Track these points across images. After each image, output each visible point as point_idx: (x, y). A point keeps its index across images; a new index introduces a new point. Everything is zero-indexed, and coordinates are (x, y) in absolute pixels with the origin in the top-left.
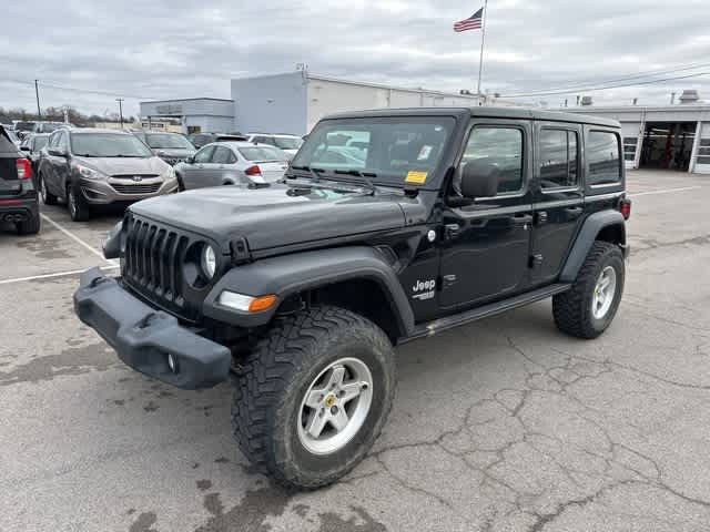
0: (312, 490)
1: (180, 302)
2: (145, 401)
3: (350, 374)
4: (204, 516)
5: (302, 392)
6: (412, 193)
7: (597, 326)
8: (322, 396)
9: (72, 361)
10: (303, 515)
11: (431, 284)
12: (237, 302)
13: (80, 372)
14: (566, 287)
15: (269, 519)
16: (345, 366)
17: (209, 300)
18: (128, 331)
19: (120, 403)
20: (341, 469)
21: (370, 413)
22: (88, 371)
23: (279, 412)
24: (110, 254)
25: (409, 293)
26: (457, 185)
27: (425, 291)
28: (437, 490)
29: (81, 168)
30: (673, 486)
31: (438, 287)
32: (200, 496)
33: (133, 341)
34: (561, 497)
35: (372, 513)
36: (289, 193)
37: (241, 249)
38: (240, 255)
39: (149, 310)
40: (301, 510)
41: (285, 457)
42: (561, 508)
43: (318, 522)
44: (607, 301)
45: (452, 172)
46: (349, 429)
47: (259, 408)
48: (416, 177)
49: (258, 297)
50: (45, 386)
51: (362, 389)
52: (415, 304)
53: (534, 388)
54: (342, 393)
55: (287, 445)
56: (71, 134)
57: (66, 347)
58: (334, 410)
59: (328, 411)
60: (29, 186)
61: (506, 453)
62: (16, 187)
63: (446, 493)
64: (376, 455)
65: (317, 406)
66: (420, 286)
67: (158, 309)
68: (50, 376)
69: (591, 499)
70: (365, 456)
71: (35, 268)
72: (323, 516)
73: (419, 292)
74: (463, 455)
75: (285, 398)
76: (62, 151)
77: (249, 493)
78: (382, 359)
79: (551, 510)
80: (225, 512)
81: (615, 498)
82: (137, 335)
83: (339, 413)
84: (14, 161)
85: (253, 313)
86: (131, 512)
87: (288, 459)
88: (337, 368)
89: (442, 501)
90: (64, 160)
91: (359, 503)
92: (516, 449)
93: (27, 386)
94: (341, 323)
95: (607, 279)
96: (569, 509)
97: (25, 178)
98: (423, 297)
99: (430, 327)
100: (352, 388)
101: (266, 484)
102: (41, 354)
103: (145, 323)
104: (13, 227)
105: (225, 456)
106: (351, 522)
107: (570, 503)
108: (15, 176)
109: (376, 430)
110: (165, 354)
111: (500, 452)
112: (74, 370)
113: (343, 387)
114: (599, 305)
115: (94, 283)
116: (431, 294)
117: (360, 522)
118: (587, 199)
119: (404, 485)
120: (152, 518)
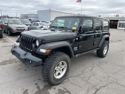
0: (56, 85)
1: (32, 51)
2: (25, 69)
3: (63, 64)
4: (37, 90)
6: (74, 31)
7: (104, 55)
8: (58, 68)
9: (10, 61)
10: (55, 89)
11: (77, 48)
13: (12, 63)
14: (99, 48)
15: (49, 90)
16: (62, 63)
17: (38, 50)
18: (22, 56)
19: (20, 69)
20: (61, 81)
22: (13, 63)
23: (51, 71)
24: (17, 42)
25: (73, 49)
26: (82, 30)
28: (78, 85)
29: (10, 26)
30: (119, 83)
31: (78, 48)
32: (36, 86)
33: (23, 58)
34: (100, 85)
35: (67, 89)
36: (51, 31)
37: (44, 41)
41: (52, 79)
42: (101, 88)
43: (58, 91)
44: (106, 51)
45: (81, 27)
46: (63, 74)
47: (47, 71)
48: (74, 28)
49: (47, 50)
50: (5, 66)
51: (65, 67)
52: (74, 51)
54: (61, 67)
55: (52, 77)
56: (8, 20)
58: (60, 71)
59: (59, 71)
60: (1, 29)
61: (90, 78)
63: (80, 85)
64: (67, 78)
65: (57, 70)
66: (75, 48)
67: (27, 52)
68: (6, 64)
69: (105, 86)
70: (65, 79)
71: (2, 44)
74: (82, 78)
75: (52, 69)
77: (45, 86)
78: (69, 61)
79: (99, 88)
80: (41, 89)
81: (110, 86)
82: (24, 57)
85: (46, 53)
86: (23, 89)
87: (52, 80)
89: (79, 87)
90: (7, 25)
91: (65, 87)
92: (92, 77)
93: (2, 66)
95: (106, 47)
96: (102, 88)
98: (75, 50)
99: (76, 55)
100: (63, 67)
101: (48, 84)
102: (4, 60)
103: (25, 55)
106: (64, 90)
107: (102, 87)
109: (67, 74)
110: (29, 60)
111: (89, 78)
112: (11, 63)
113: (62, 66)
114: (105, 52)
115: (15, 47)
116: (77, 50)
117: (65, 91)
118: (103, 33)
119: (73, 84)
120: (27, 90)
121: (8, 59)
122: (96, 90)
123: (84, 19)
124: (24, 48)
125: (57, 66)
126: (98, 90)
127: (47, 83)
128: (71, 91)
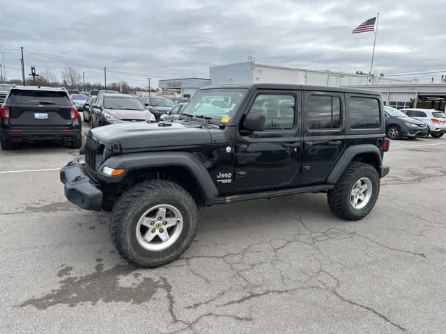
2: (92, 225)
6: (222, 127)
8: (154, 223)
11: (230, 175)
12: (108, 171)
13: (69, 210)
14: (331, 187)
15: (120, 276)
16: (167, 209)
17: (100, 170)
18: (70, 183)
19: (80, 224)
20: (161, 260)
21: (181, 235)
23: (124, 224)
24: (81, 153)
25: (215, 179)
27: (225, 178)
28: (207, 276)
31: (233, 178)
34: (271, 288)
35: (169, 281)
36: (159, 125)
37: (116, 148)
38: (115, 151)
40: (136, 276)
41: (127, 246)
42: (267, 292)
43: (142, 280)
44: (366, 200)
45: (244, 117)
46: (168, 241)
48: (226, 119)
49: (117, 169)
51: (177, 222)
52: (218, 185)
53: (297, 241)
54: (166, 223)
55: (129, 241)
56: (104, 97)
58: (161, 231)
59: (157, 230)
60: (76, 123)
61: (257, 266)
62: (69, 123)
63: (211, 278)
64: (188, 259)
65: (151, 228)
66: (223, 176)
68: (56, 210)
69: (286, 291)
72: (145, 279)
73: (221, 179)
74: (232, 264)
75: (127, 218)
76: (99, 106)
77: (117, 266)
78: (187, 208)
79: (260, 293)
80: (103, 271)
81: (301, 293)
82: (72, 185)
83: (164, 233)
84: (70, 110)
85: (113, 177)
86: (63, 265)
87: (129, 247)
88: (162, 210)
89: (207, 281)
90: (99, 111)
92: (264, 265)
94: (161, 187)
95: (365, 186)
96: (271, 294)
97: (74, 119)
98: (223, 181)
99: (227, 198)
100: (171, 222)
103: (77, 179)
104: (69, 144)
107: (273, 291)
108: (69, 118)
109: (184, 244)
111: (253, 266)
113: (166, 220)
114: (359, 201)
115: (69, 165)
116: (230, 181)
117: (162, 283)
118: (348, 137)
119: (193, 272)
120: (71, 268)
122: (249, 295)
123: (255, 94)
125: (147, 216)
126: (253, 295)
128: (174, 287)
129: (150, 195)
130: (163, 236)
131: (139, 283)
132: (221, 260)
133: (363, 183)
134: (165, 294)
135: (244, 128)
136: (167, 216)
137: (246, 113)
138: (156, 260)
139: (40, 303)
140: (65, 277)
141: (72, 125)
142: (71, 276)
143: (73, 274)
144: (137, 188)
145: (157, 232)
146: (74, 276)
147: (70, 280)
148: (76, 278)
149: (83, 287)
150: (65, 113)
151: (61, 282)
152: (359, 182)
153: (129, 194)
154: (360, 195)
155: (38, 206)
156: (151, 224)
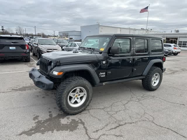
1: (47, 74)
4: (48, 117)
5: (69, 93)
6: (101, 53)
7: (154, 88)
8: (75, 95)
9: (30, 88)
11: (104, 73)
12: (56, 73)
13: (31, 90)
14: (144, 77)
16: (80, 89)
17: (51, 73)
18: (36, 78)
19: (38, 96)
20: (78, 111)
21: (86, 100)
22: (33, 90)
23: (63, 96)
24: (37, 65)
25: (98, 75)
28: (98, 118)
29: (40, 47)
30: (155, 122)
31: (106, 74)
32: (49, 114)
33: (36, 80)
34: (126, 122)
35: (83, 120)
36: (73, 52)
37: (58, 63)
38: (57, 64)
39: (41, 75)
40: (68, 118)
42: (126, 123)
44: (157, 82)
46: (81, 103)
47: (59, 95)
48: (102, 49)
49: (59, 72)
50: (24, 92)
51: (84, 94)
52: (100, 78)
54: (80, 95)
56: (39, 39)
57: (30, 85)
58: (78, 98)
59: (76, 98)
60: (28, 51)
62: (25, 51)
63: (101, 118)
64: (88, 110)
66: (101, 74)
67: (43, 75)
68: (25, 90)
69: (133, 123)
70: (85, 110)
71: (27, 69)
72: (72, 120)
73: (101, 75)
74: (107, 112)
75: (64, 93)
76: (36, 43)
77: (59, 114)
79: (123, 124)
80: (53, 117)
81: (139, 123)
82: (37, 79)
83: (79, 99)
84: (25, 45)
85: (58, 76)
86: (34, 115)
87: (65, 106)
88: (78, 89)
89: (99, 120)
90: (37, 45)
91: (81, 118)
92: (121, 112)
93: (20, 92)
94: (78, 79)
95: (157, 76)
96: (127, 124)
97: (27, 49)
98: (102, 76)
99: (104, 83)
100: (82, 94)
102: (25, 86)
103: (39, 77)
104: (25, 60)
105: (56, 107)
106: (77, 121)
107: (128, 123)
108: (25, 49)
109: (87, 104)
110: (42, 83)
111: (117, 112)
112: (30, 90)
114: (155, 83)
115: (33, 70)
116: (104, 76)
117: (80, 121)
118: (150, 56)
119: (92, 116)
120: (38, 116)
121: (28, 85)
122: (118, 125)
123: (115, 39)
124: (43, 72)
125: (72, 92)
126: (120, 125)
127: (62, 113)
128: (85, 123)
129: (74, 83)
130: (78, 101)
131: (70, 122)
132: (102, 110)
133: (156, 75)
134: (83, 126)
135: (110, 53)
136: (80, 92)
137: (111, 47)
138: (76, 111)
139: (29, 133)
140: (36, 121)
141: (26, 52)
142: (39, 120)
143: (40, 119)
144: (67, 80)
145: (76, 99)
146: (40, 120)
147: (39, 122)
148: (42, 121)
149: (46, 125)
150: (23, 47)
151: (35, 123)
152: (155, 75)
153: (64, 83)
154: (155, 80)
155: (17, 88)
156: (74, 96)
